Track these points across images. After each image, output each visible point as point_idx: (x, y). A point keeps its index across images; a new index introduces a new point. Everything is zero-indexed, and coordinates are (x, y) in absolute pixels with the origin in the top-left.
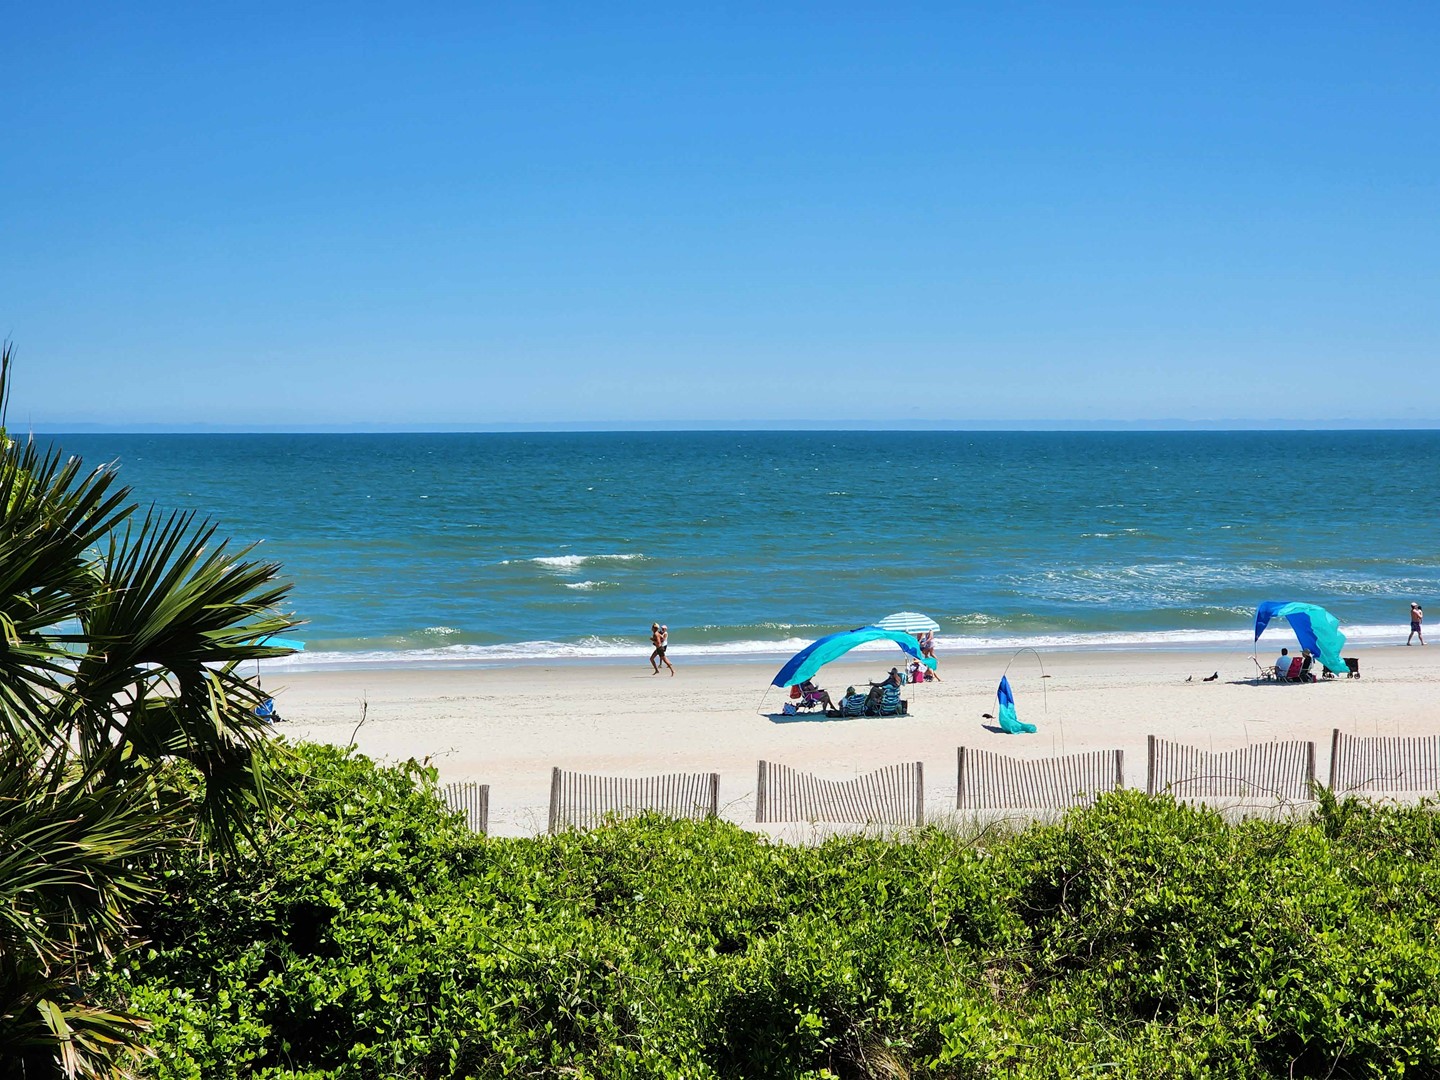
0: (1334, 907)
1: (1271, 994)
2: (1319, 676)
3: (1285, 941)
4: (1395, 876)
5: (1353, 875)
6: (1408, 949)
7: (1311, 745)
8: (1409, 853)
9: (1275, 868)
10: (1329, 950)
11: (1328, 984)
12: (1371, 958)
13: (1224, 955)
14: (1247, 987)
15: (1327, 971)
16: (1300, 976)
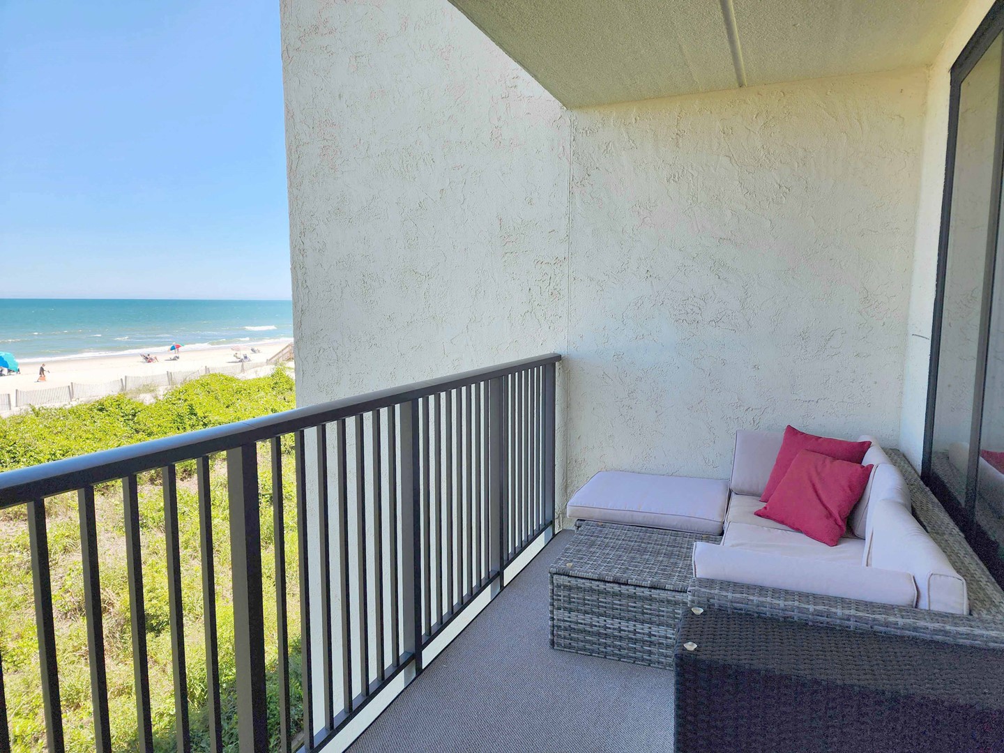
0: (42, 435)
1: (25, 460)
2: (6, 374)
3: (27, 446)
4: (58, 424)
5: (45, 426)
6: (65, 443)
7: (9, 395)
8: (62, 418)
9: (22, 427)
10: (41, 445)
11: (42, 454)
12: (55, 446)
13: (8, 452)
14: (17, 459)
15: (41, 451)
16: (33, 454)
